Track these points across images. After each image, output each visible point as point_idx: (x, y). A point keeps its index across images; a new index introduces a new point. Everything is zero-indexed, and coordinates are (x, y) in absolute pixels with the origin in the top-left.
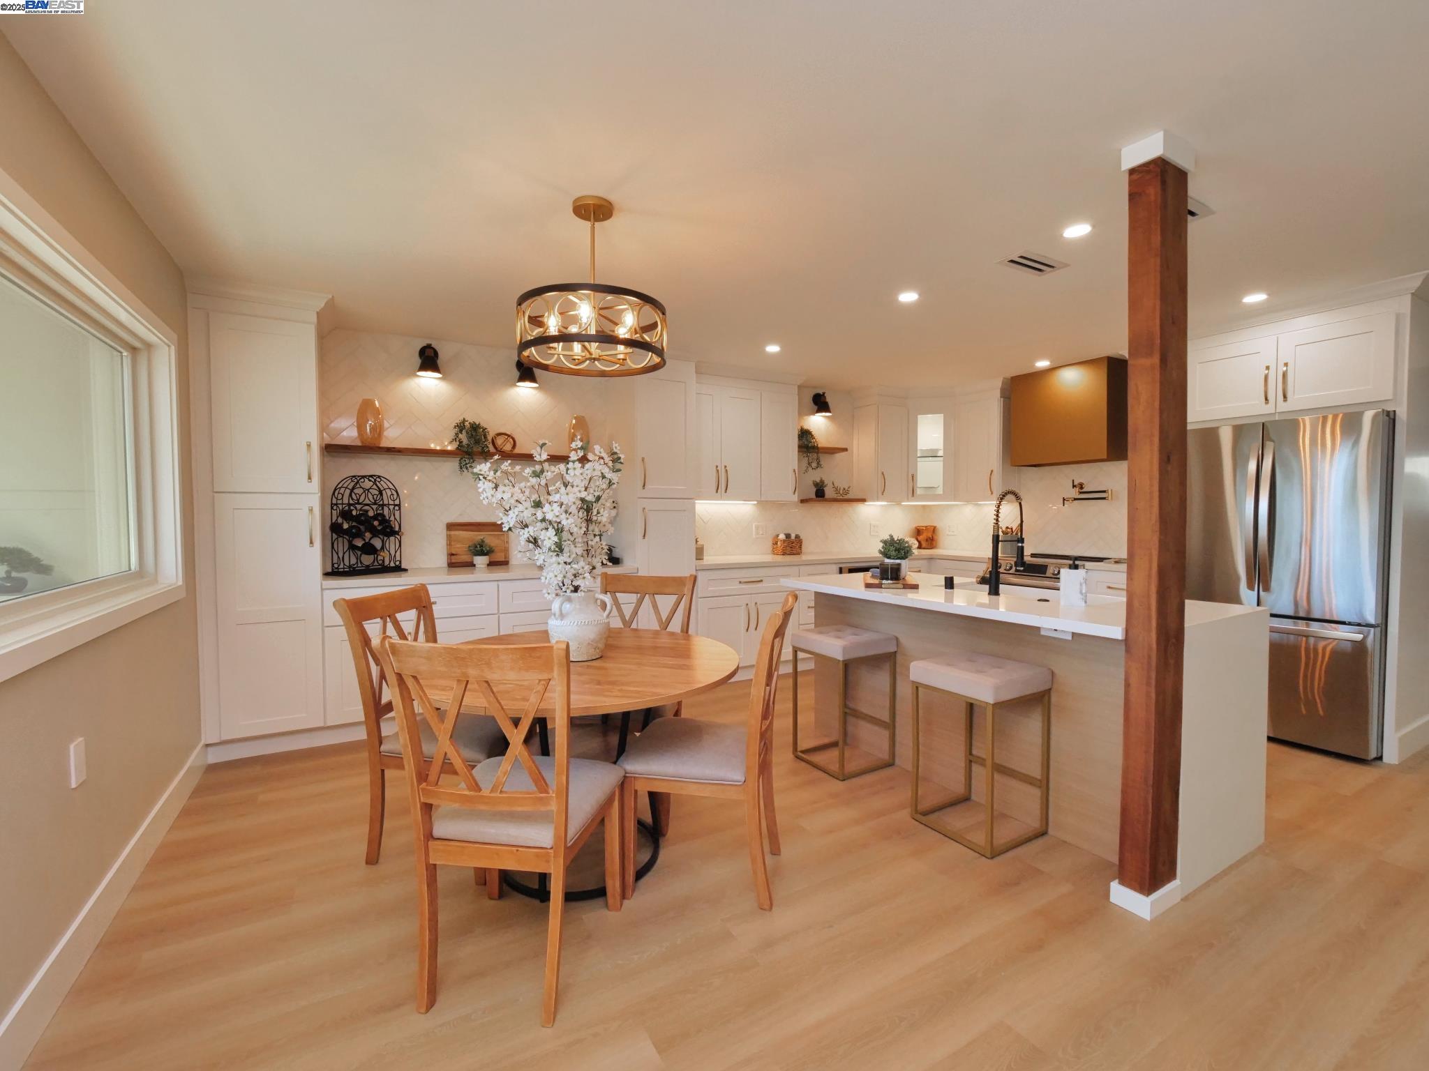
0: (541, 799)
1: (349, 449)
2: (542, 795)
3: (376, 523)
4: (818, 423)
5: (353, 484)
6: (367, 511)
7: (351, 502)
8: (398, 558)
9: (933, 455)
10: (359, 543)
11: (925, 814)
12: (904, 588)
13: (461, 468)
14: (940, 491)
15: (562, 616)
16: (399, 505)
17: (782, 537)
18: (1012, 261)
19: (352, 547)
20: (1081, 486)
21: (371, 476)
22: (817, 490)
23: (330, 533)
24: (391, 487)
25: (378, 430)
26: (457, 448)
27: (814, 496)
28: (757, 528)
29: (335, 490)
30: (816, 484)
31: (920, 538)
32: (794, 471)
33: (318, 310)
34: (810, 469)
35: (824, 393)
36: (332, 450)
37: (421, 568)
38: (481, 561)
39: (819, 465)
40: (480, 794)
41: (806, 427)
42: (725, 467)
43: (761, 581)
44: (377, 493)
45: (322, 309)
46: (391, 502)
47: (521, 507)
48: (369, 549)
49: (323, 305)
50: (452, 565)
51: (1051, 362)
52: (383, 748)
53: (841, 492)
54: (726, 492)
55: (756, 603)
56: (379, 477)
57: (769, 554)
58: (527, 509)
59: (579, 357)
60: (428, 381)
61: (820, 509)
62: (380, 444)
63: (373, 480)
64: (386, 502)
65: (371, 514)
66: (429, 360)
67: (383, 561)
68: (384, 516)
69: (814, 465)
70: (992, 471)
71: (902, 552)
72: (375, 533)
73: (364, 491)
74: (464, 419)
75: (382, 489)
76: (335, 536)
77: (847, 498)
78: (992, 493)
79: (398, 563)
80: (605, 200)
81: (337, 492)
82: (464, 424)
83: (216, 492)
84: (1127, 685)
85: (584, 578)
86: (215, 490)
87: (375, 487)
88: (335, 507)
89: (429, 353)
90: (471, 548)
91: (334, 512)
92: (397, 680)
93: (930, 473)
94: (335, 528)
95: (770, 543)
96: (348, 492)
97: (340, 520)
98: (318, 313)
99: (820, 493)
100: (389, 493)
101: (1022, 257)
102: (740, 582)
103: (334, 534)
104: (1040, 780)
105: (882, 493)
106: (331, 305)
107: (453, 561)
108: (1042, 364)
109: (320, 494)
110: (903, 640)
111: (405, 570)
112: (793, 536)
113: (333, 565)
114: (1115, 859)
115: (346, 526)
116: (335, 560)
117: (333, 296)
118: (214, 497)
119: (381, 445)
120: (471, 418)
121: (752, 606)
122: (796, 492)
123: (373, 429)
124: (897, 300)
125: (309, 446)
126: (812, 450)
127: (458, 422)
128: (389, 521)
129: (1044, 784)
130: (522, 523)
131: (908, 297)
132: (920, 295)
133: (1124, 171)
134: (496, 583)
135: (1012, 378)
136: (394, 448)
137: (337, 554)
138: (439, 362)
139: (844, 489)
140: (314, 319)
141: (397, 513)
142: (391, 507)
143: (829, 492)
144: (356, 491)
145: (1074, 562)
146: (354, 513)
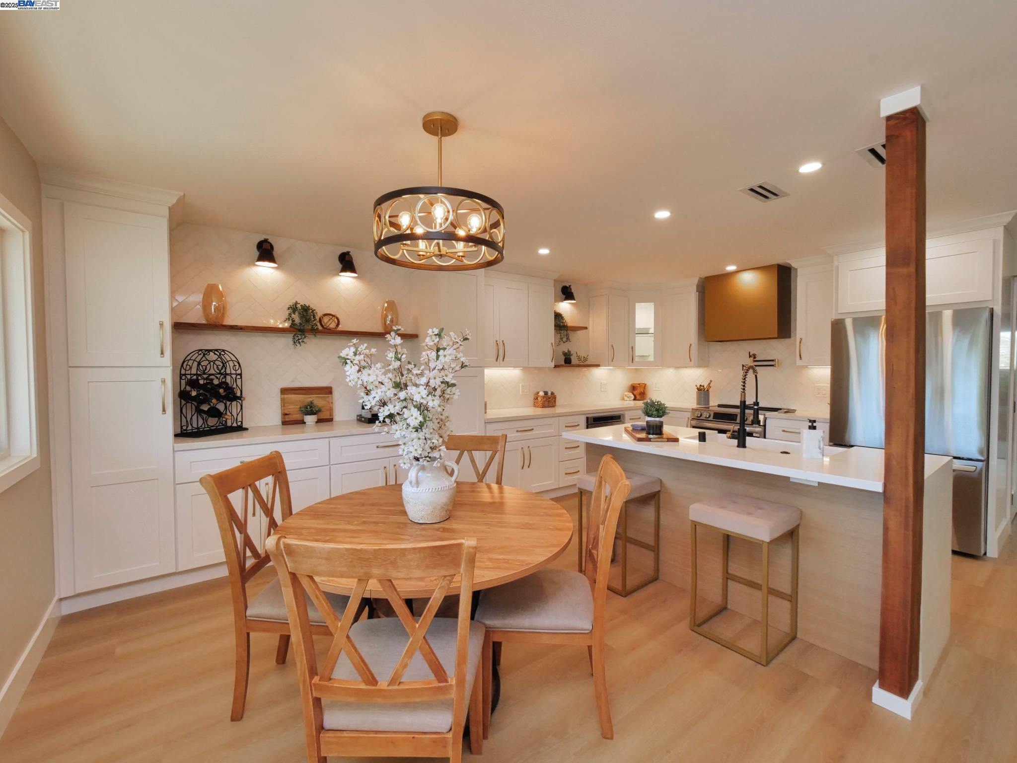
0: (440, 688)
1: (196, 327)
2: (441, 684)
3: (221, 391)
4: (565, 307)
5: (200, 357)
6: (212, 380)
7: (199, 373)
8: (239, 419)
9: (645, 332)
10: (205, 407)
11: (699, 626)
12: (667, 441)
13: (294, 343)
14: (651, 359)
15: (418, 483)
16: (241, 375)
17: (541, 394)
18: (752, 190)
19: (199, 412)
20: (754, 356)
21: (217, 350)
22: (565, 358)
23: (179, 399)
24: (234, 358)
25: (222, 310)
26: (291, 326)
27: (564, 364)
28: (523, 386)
29: (184, 362)
30: (565, 354)
31: (635, 393)
32: (552, 343)
33: (170, 206)
34: (562, 342)
35: (570, 286)
36: (179, 327)
37: (259, 427)
38: (310, 419)
39: (568, 339)
40: (377, 687)
41: (558, 311)
42: (503, 341)
43: (532, 429)
44: (221, 365)
45: (174, 204)
46: (233, 372)
47: (383, 388)
48: (215, 413)
49: (174, 201)
50: (285, 423)
51: (737, 267)
52: (249, 613)
53: (582, 360)
54: (503, 361)
55: (529, 447)
56: (223, 351)
57: (531, 407)
58: (389, 389)
59: (424, 253)
60: (265, 270)
61: (567, 372)
62: (223, 321)
63: (218, 354)
64: (228, 371)
65: (216, 382)
66: (266, 252)
67: (226, 422)
68: (227, 384)
69: (564, 339)
70: (691, 345)
71: (661, 412)
72: (220, 398)
73: (209, 363)
74: (296, 302)
75: (226, 361)
76: (183, 402)
77: (586, 364)
78: (691, 361)
79: (239, 424)
80: (453, 116)
81: (185, 364)
82: (296, 305)
83: (71, 367)
84: (886, 529)
85: (440, 450)
86: (70, 365)
87: (219, 359)
88: (184, 377)
89: (265, 246)
90: (302, 409)
91: (183, 382)
92: (291, 579)
93: (645, 346)
94: (183, 396)
95: (532, 398)
96: (196, 364)
97: (188, 388)
98: (170, 208)
99: (568, 361)
100: (231, 364)
101: (761, 187)
102: (517, 431)
103: (182, 400)
104: (791, 596)
105: (612, 360)
106: (181, 201)
107: (287, 420)
108: (731, 268)
109: (171, 368)
110: (665, 481)
111: (246, 429)
112: (549, 393)
113: (182, 427)
114: (877, 668)
115: (194, 393)
116: (184, 423)
117: (184, 194)
118: (68, 371)
119: (224, 324)
120: (302, 302)
121: (526, 449)
122: (553, 361)
123: (216, 308)
124: (653, 217)
125: (161, 325)
126: (563, 329)
127: (292, 304)
128: (232, 389)
129: (792, 598)
130: (381, 401)
131: (662, 215)
132: (671, 213)
133: (883, 118)
134: (328, 439)
135: (707, 278)
136: (236, 326)
137: (186, 418)
138: (275, 253)
139: (584, 357)
140: (166, 212)
141: (239, 381)
142: (233, 376)
143: (574, 360)
144: (202, 364)
145: (812, 424)
146: (201, 382)
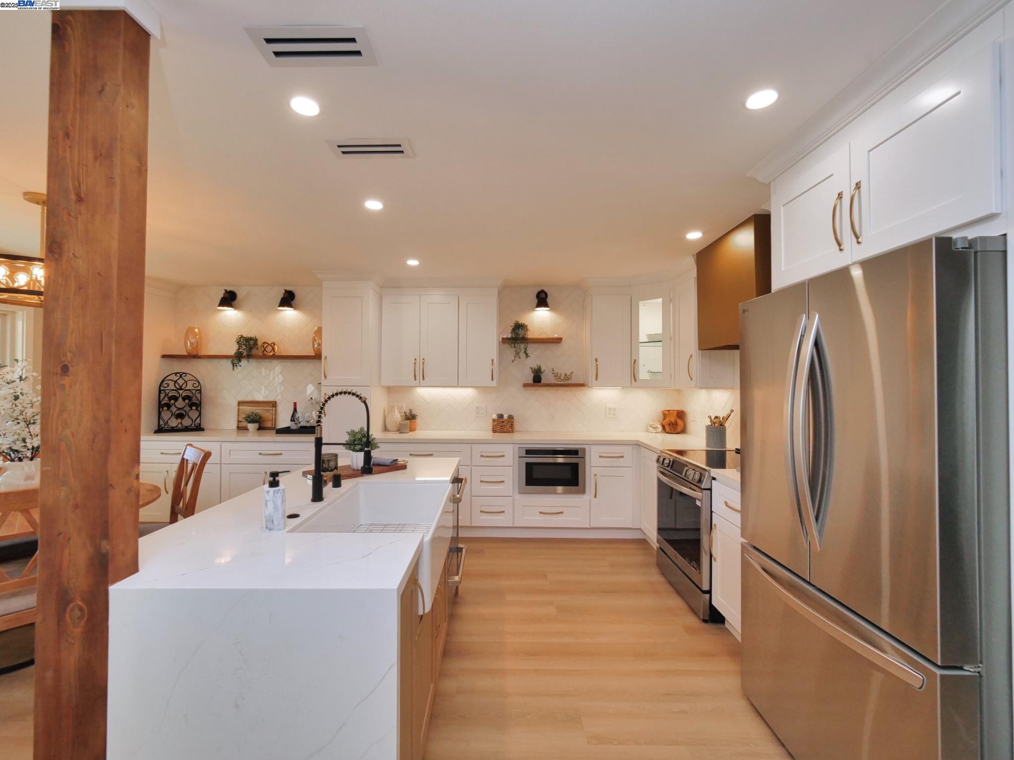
4: (536, 317)
8: (197, 422)
13: (233, 366)
16: (200, 390)
17: (493, 416)
22: (534, 377)
25: (197, 346)
27: (532, 382)
28: (478, 407)
29: (163, 381)
30: (533, 371)
31: (664, 422)
32: (493, 360)
34: (518, 357)
35: (545, 290)
38: (252, 427)
39: (529, 354)
41: (521, 321)
42: (423, 359)
46: (194, 388)
53: (562, 377)
54: (423, 380)
57: (490, 432)
60: (231, 312)
63: (180, 376)
66: (225, 300)
69: (522, 354)
70: (691, 356)
74: (241, 335)
75: (187, 380)
77: (567, 383)
79: (197, 426)
87: (181, 379)
89: (225, 295)
90: (248, 418)
93: (650, 358)
95: (490, 421)
99: (537, 378)
100: (193, 382)
107: (239, 426)
108: (694, 236)
111: (203, 431)
123: (193, 344)
126: (520, 342)
131: (374, 205)
135: (698, 255)
139: (566, 375)
142: (194, 391)
143: (546, 378)
